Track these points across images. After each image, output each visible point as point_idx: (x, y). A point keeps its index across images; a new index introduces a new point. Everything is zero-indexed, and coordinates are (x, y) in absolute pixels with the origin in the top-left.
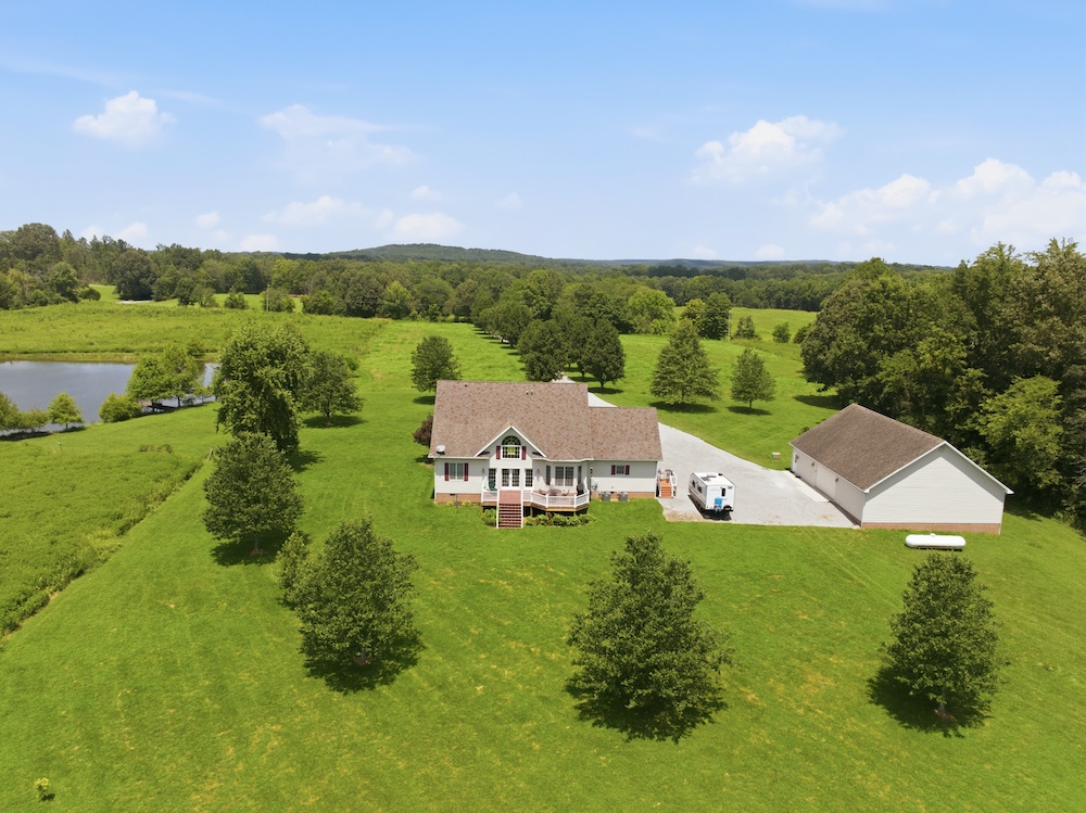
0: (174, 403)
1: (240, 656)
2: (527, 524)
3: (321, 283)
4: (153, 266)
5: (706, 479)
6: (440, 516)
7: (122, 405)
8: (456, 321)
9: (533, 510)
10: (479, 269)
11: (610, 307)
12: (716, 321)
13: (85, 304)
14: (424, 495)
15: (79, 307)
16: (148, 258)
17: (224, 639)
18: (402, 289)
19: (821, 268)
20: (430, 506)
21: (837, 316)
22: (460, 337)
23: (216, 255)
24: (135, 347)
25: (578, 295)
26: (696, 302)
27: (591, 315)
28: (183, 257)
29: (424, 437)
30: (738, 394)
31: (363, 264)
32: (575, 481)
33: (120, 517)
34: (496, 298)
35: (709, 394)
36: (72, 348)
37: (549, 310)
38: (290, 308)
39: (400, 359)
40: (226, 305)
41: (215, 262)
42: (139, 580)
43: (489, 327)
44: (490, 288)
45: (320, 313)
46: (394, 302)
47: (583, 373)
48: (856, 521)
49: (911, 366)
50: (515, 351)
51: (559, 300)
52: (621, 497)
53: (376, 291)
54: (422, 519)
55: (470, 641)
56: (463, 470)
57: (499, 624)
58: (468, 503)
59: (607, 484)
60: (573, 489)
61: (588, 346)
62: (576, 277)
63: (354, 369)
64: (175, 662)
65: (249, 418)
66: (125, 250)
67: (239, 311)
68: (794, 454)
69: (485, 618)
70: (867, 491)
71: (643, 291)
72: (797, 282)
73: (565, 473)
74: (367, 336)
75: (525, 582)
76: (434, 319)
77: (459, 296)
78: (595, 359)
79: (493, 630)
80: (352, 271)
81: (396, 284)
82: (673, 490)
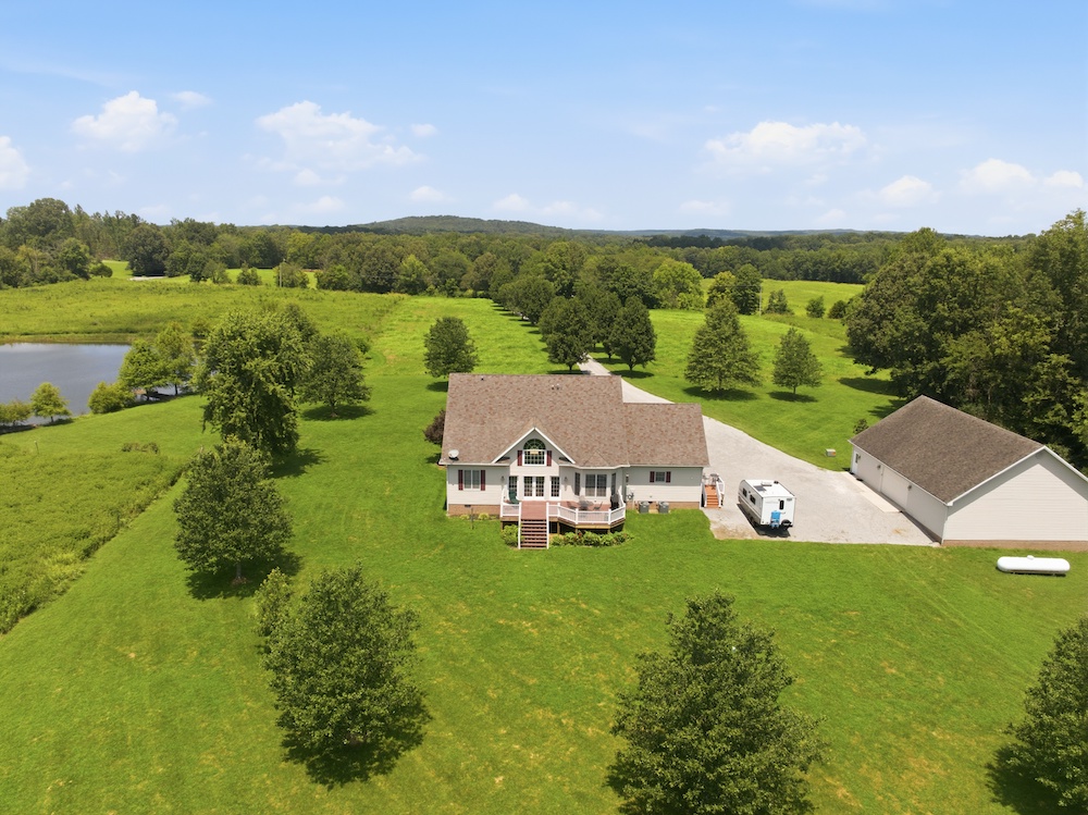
0: (170, 391)
1: (205, 729)
2: (554, 544)
3: (337, 258)
4: (166, 241)
5: (761, 488)
6: (454, 533)
7: (113, 394)
8: (475, 296)
9: (560, 527)
10: (498, 241)
11: (635, 280)
12: (746, 295)
13: (97, 281)
14: (435, 505)
15: (89, 284)
16: (161, 233)
17: (189, 704)
18: (418, 263)
19: (848, 237)
20: (442, 519)
21: (889, 292)
22: (477, 315)
23: (231, 229)
24: (139, 327)
25: (600, 269)
26: (725, 275)
27: (614, 289)
28: (197, 232)
29: (435, 434)
30: (780, 378)
31: (381, 237)
32: (609, 490)
33: (86, 535)
34: (516, 271)
35: (749, 379)
36: (74, 329)
37: (571, 285)
38: (304, 284)
39: (414, 339)
40: (239, 281)
41: (229, 236)
42: (99, 618)
43: (509, 303)
44: (510, 261)
45: (334, 289)
46: (410, 276)
47: (610, 355)
48: (935, 538)
49: (983, 351)
50: (537, 329)
51: (581, 274)
52: (660, 508)
53: (392, 266)
54: (432, 537)
55: (486, 709)
56: (479, 478)
57: (522, 684)
58: (484, 516)
59: (644, 492)
60: (606, 500)
61: (616, 326)
62: (598, 248)
63: (364, 351)
64: (124, 738)
65: (239, 417)
66: (139, 225)
67: (251, 287)
68: (855, 453)
69: (506, 674)
70: (950, 504)
71: (669, 264)
72: (824, 253)
73: (597, 482)
74: (380, 314)
75: (553, 623)
76: (451, 294)
77: (478, 270)
78: (624, 340)
79: (516, 692)
80: (368, 244)
81: (412, 258)
82: (720, 499)
